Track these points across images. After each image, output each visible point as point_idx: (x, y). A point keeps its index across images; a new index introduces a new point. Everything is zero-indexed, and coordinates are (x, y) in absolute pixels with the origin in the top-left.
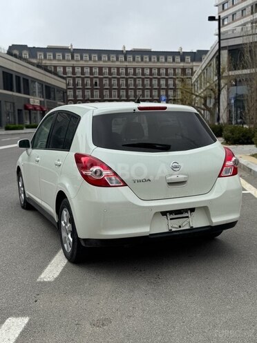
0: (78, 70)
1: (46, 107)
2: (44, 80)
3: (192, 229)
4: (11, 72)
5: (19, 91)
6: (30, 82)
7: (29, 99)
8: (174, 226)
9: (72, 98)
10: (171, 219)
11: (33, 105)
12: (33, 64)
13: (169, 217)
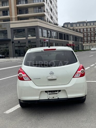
0: (89, 29)
1: (75, 44)
2: (74, 35)
3: (58, 99)
4: (62, 33)
5: (65, 39)
6: (69, 36)
7: (68, 42)
8: (50, 97)
9: (86, 40)
10: (49, 94)
11: (70, 44)
12: (70, 29)
13: (49, 93)
